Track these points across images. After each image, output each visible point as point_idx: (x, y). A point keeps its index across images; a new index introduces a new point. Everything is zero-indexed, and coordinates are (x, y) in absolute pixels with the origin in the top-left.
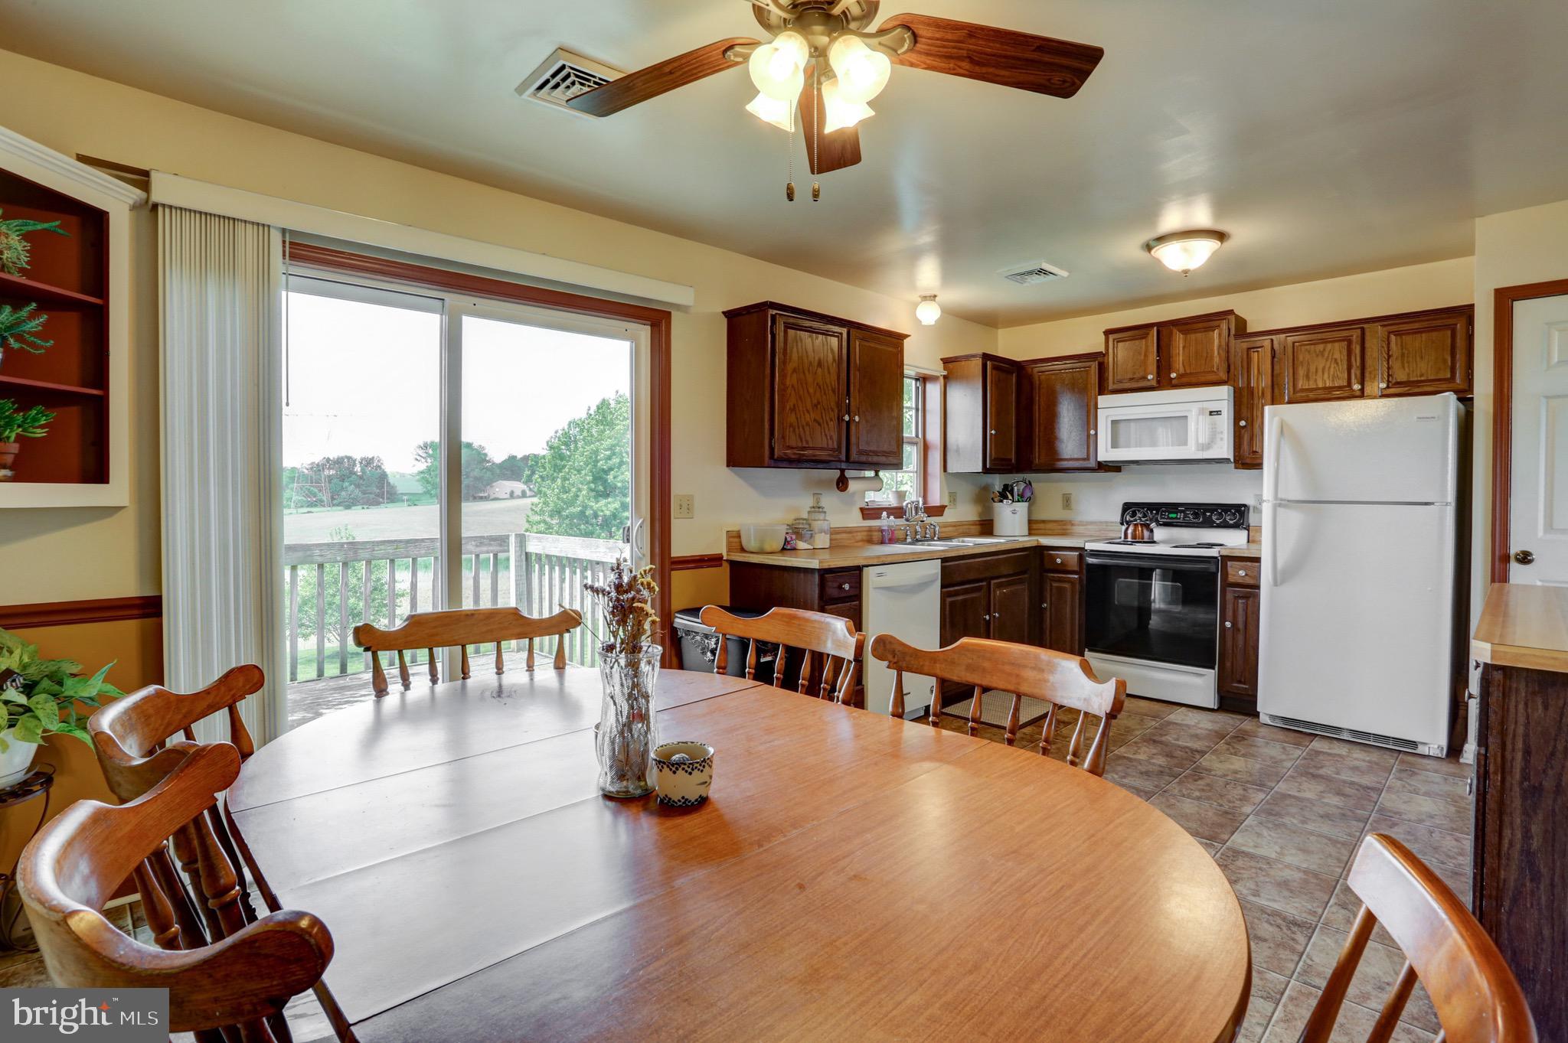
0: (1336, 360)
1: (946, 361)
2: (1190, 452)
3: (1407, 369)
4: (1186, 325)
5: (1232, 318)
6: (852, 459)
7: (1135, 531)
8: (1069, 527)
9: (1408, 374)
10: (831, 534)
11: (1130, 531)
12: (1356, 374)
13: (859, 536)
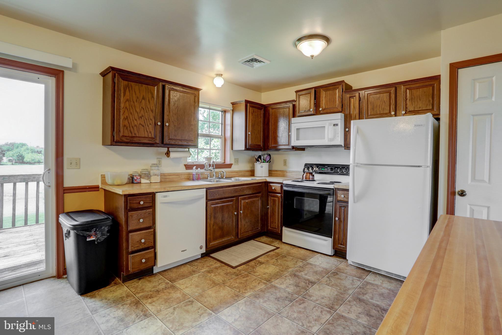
0: (384, 101)
1: (233, 104)
2: (326, 142)
3: (414, 105)
4: (326, 87)
5: (344, 84)
6: (165, 143)
7: (306, 176)
8: (285, 173)
9: (414, 107)
10: (161, 176)
11: (304, 176)
12: (393, 108)
13: (183, 177)
